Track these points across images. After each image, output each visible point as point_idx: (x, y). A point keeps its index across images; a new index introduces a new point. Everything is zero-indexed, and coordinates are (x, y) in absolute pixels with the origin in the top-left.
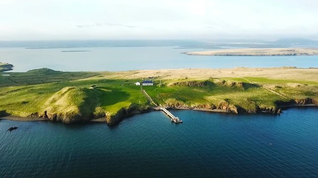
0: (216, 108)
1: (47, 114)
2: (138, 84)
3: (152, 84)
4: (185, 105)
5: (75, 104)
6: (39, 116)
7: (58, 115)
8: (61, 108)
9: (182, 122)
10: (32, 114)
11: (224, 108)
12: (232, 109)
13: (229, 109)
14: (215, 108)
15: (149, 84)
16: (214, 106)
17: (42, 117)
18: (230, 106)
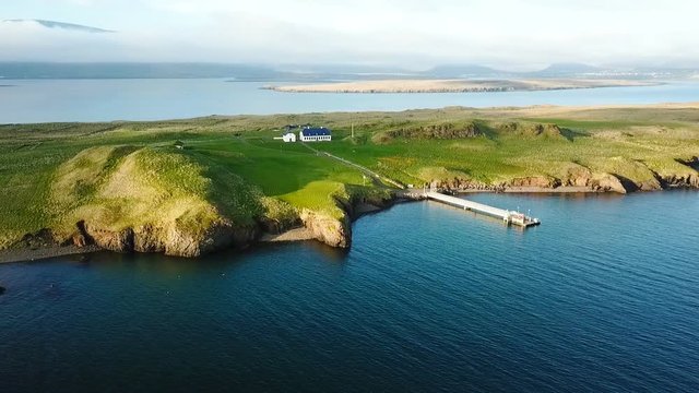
0: (560, 184)
1: (90, 231)
2: (289, 138)
3: (328, 138)
4: (474, 181)
5: (189, 191)
6: (60, 239)
7: (137, 230)
8: (141, 208)
9: (538, 224)
10: (27, 236)
11: (581, 182)
12: (604, 184)
13: (596, 183)
14: (558, 184)
15: (321, 138)
16: (556, 180)
17: (69, 242)
18: (596, 177)
